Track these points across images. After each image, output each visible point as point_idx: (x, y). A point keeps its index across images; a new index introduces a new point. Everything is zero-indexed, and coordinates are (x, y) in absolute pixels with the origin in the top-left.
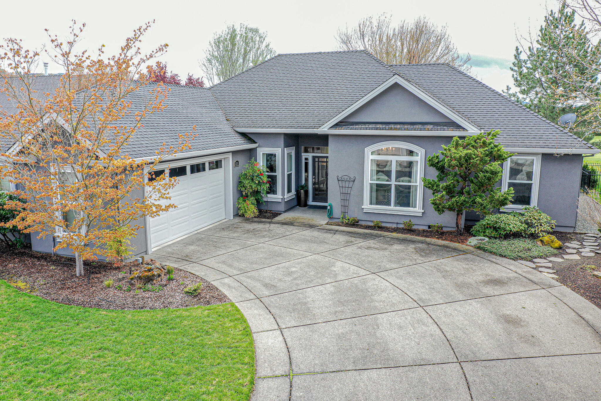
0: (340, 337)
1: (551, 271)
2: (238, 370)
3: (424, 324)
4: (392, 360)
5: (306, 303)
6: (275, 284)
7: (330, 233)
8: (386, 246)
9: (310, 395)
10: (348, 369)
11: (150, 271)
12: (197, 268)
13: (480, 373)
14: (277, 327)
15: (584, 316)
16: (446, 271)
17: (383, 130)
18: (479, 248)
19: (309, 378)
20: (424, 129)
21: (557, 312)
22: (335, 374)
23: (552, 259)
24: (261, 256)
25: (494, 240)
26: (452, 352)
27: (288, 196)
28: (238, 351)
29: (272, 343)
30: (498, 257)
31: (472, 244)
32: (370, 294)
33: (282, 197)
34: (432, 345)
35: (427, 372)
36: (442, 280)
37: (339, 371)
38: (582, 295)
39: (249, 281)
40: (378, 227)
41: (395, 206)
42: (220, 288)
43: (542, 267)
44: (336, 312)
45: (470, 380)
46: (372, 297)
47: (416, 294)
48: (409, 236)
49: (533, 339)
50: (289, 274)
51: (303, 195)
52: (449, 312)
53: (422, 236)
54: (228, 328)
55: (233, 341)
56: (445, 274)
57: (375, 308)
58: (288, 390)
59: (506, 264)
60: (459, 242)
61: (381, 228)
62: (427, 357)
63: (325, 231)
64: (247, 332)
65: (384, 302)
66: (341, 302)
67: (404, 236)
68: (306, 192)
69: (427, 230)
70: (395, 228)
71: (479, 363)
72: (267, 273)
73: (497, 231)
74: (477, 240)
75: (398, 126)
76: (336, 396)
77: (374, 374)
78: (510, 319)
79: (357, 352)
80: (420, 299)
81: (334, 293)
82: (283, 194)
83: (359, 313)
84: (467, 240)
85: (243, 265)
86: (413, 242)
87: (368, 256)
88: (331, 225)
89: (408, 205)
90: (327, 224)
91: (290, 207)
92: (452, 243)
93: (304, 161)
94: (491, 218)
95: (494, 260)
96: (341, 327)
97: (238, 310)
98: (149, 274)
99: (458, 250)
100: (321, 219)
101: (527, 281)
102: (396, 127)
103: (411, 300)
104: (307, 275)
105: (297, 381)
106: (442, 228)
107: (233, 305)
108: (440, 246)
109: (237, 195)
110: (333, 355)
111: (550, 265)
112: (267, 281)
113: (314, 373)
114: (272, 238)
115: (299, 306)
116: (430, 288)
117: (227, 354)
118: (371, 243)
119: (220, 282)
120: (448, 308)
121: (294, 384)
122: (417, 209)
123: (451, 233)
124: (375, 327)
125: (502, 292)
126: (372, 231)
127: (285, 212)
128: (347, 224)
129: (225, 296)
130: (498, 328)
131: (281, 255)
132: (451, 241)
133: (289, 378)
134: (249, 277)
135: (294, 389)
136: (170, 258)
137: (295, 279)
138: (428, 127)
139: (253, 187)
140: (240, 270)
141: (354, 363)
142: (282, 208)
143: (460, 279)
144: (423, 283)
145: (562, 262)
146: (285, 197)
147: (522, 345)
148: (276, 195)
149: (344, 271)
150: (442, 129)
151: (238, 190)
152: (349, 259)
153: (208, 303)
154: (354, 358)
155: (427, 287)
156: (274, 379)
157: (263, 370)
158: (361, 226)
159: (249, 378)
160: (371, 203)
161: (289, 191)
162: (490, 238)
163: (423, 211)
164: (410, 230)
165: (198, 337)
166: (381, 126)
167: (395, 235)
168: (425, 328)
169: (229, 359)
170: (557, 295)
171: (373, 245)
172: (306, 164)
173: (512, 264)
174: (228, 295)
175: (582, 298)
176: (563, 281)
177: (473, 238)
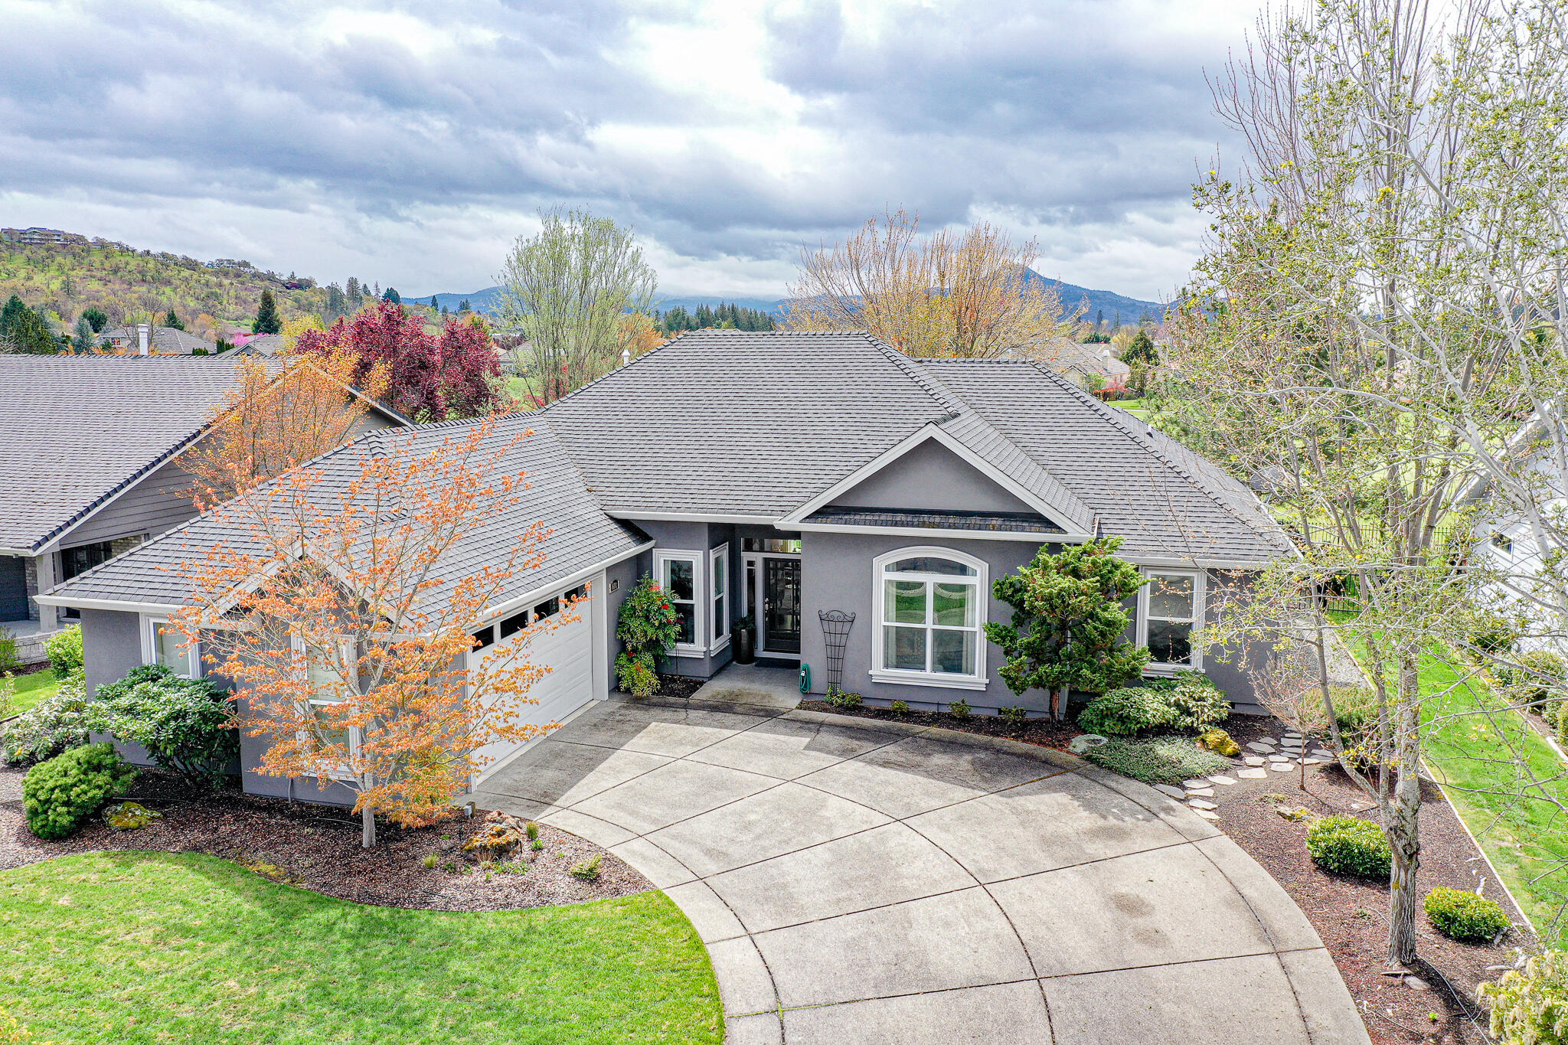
0: (850, 945)
1: (1210, 806)
2: (696, 1007)
3: (985, 917)
4: (935, 979)
5: (785, 886)
6: (724, 849)
7: (810, 730)
8: (919, 758)
9: (813, 1040)
10: (867, 997)
11: (499, 836)
12: (573, 821)
13: (1068, 995)
14: (743, 932)
15: (1246, 891)
16: (1028, 812)
17: (908, 526)
18: (1089, 759)
19: (808, 1014)
20: (986, 528)
21: (1203, 886)
22: (847, 1005)
23: (1218, 779)
24: (686, 789)
25: (1118, 743)
26: (1028, 962)
27: (716, 645)
28: (689, 976)
29: (741, 960)
30: (1123, 779)
31: (1079, 750)
32: (894, 863)
33: (705, 649)
34: (998, 953)
35: (988, 996)
36: (1018, 831)
37: (853, 1001)
38: (1250, 854)
39: (676, 844)
40: (902, 713)
41: (934, 670)
42: (629, 862)
43: (1196, 797)
44: (839, 900)
45: (1052, 1005)
46: (898, 869)
47: (973, 860)
48: (961, 734)
49: (1157, 936)
50: (746, 828)
51: (744, 640)
52: (1028, 893)
53: (986, 733)
54: (663, 937)
55: (678, 959)
56: (1026, 819)
57: (905, 889)
58: (779, 1034)
59: (1133, 792)
60: (1055, 747)
61: (908, 716)
62: (989, 973)
63: (799, 725)
64: (696, 944)
65: (918, 877)
66: (846, 881)
67: (951, 732)
68: (752, 634)
69: (996, 719)
70: (934, 713)
71: (1068, 979)
72: (704, 826)
73: (1123, 723)
74: (1087, 741)
75: (937, 519)
76: (852, 1039)
77: (907, 1003)
78: (1126, 902)
79: (879, 969)
80: (980, 870)
81: (832, 864)
82: (707, 643)
83: (878, 900)
84: (1068, 740)
85: (656, 812)
86: (968, 747)
87: (887, 783)
88: (809, 709)
89: (958, 669)
90: (800, 707)
91: (722, 664)
92: (1041, 747)
93: (745, 568)
94: (1114, 697)
95: (1113, 785)
96: (850, 928)
97: (672, 904)
98: (502, 840)
99: (1051, 764)
100: (787, 699)
101: (1166, 828)
102: (932, 520)
103: (965, 872)
104: (779, 829)
105: (790, 1019)
106: (1022, 713)
107: (660, 895)
108: (1019, 756)
109: (616, 649)
110: (842, 976)
111: (1210, 792)
112: (709, 843)
113: (817, 1006)
114: (697, 745)
115: (775, 892)
116: (999, 848)
117: (672, 982)
118: (891, 750)
119: (626, 850)
120: (1026, 886)
121: (786, 1024)
122: (976, 678)
123: (1040, 723)
124: (906, 925)
125: (1120, 852)
126: (890, 723)
127: (711, 678)
128: (841, 706)
129: (642, 877)
130: (1105, 919)
131: (722, 785)
132: (1040, 743)
133: (778, 1016)
134: (674, 837)
135: (787, 1032)
136: (516, 801)
137: (759, 837)
138: (994, 522)
139: (649, 633)
140: (655, 821)
141: (876, 987)
142: (706, 670)
143: (1051, 828)
144: (986, 837)
145: (1233, 787)
146: (712, 648)
147: (1137, 946)
148: (692, 645)
149: (844, 817)
150: (1019, 528)
151: (617, 640)
152: (852, 791)
153: (617, 892)
154: (875, 978)
155: (993, 846)
156: (755, 1018)
157: (734, 1004)
158: (868, 710)
159: (715, 1019)
160: (886, 666)
161: (719, 633)
162: (1111, 736)
163: (987, 681)
164: (963, 720)
165: (619, 955)
166: (904, 519)
167: (935, 731)
168: (986, 924)
169: (678, 990)
170: (1210, 854)
171: (893, 758)
172: (751, 575)
173: (1145, 793)
174: (646, 875)
175: (1250, 859)
176: (1225, 826)
177: (1080, 737)
